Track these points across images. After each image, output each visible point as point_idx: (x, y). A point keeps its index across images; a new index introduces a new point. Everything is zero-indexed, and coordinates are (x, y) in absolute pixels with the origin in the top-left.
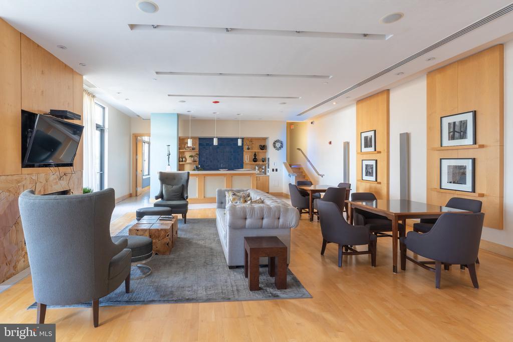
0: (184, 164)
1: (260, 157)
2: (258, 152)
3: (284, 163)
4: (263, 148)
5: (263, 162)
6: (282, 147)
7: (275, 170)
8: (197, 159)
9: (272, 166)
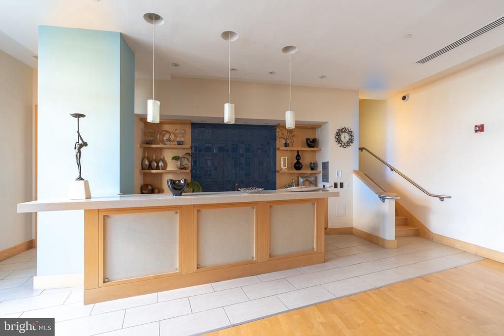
0: (161, 174)
1: (306, 160)
2: (302, 151)
3: (355, 172)
4: (312, 143)
5: (312, 169)
6: (351, 141)
7: (339, 185)
8: (188, 163)
9: (333, 178)
